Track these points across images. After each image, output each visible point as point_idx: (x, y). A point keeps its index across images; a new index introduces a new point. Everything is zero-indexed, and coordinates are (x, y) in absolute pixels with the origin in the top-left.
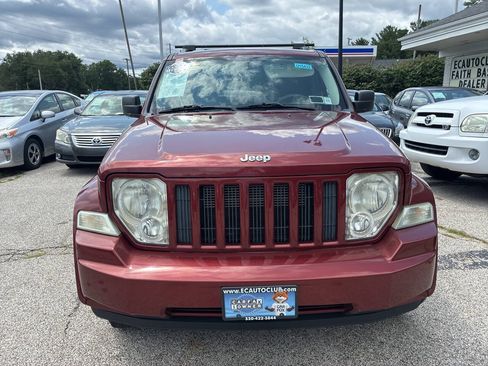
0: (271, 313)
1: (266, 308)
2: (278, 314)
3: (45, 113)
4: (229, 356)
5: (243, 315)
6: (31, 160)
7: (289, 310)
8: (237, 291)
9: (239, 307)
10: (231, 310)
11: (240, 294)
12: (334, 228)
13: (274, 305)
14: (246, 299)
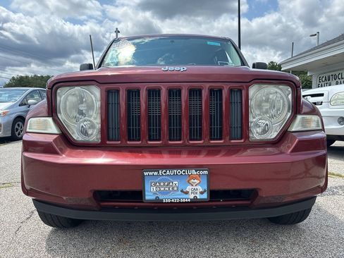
0: (185, 196)
1: (182, 191)
2: (192, 196)
3: (30, 101)
4: (152, 250)
5: (161, 197)
6: (17, 133)
7: (202, 193)
8: (156, 173)
9: (158, 189)
10: (151, 193)
11: (158, 176)
12: (239, 130)
13: (189, 188)
14: (164, 181)
